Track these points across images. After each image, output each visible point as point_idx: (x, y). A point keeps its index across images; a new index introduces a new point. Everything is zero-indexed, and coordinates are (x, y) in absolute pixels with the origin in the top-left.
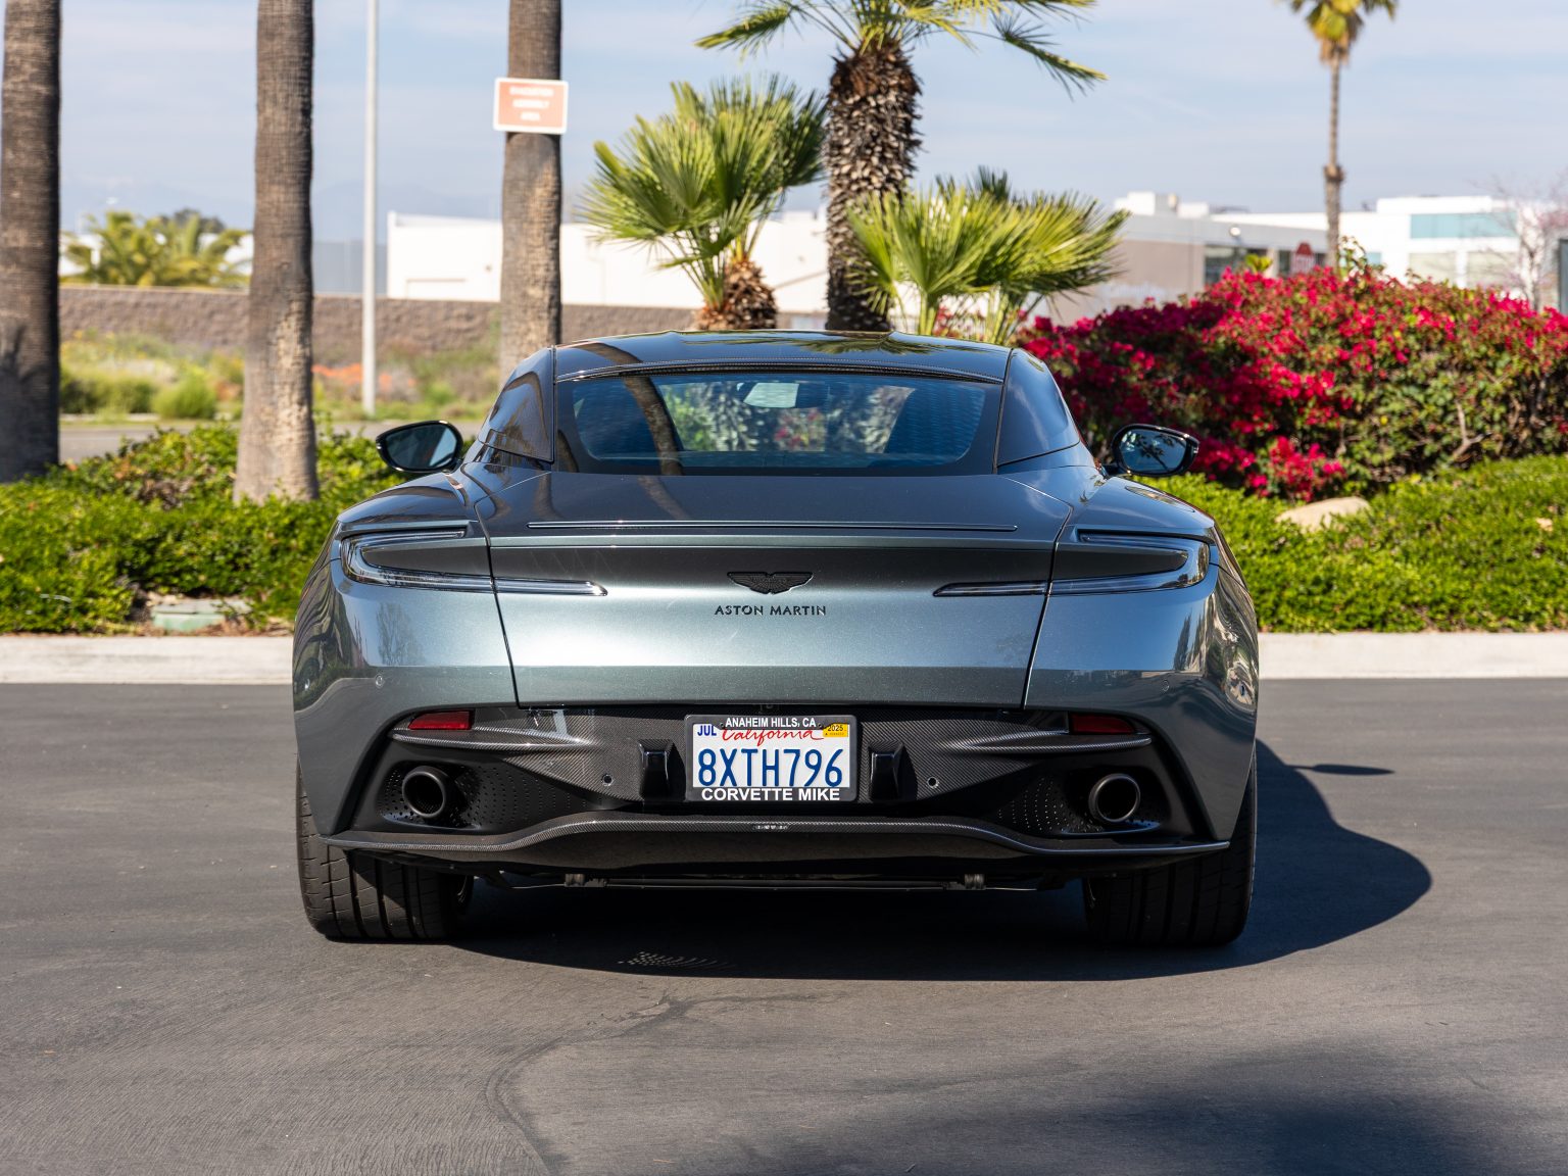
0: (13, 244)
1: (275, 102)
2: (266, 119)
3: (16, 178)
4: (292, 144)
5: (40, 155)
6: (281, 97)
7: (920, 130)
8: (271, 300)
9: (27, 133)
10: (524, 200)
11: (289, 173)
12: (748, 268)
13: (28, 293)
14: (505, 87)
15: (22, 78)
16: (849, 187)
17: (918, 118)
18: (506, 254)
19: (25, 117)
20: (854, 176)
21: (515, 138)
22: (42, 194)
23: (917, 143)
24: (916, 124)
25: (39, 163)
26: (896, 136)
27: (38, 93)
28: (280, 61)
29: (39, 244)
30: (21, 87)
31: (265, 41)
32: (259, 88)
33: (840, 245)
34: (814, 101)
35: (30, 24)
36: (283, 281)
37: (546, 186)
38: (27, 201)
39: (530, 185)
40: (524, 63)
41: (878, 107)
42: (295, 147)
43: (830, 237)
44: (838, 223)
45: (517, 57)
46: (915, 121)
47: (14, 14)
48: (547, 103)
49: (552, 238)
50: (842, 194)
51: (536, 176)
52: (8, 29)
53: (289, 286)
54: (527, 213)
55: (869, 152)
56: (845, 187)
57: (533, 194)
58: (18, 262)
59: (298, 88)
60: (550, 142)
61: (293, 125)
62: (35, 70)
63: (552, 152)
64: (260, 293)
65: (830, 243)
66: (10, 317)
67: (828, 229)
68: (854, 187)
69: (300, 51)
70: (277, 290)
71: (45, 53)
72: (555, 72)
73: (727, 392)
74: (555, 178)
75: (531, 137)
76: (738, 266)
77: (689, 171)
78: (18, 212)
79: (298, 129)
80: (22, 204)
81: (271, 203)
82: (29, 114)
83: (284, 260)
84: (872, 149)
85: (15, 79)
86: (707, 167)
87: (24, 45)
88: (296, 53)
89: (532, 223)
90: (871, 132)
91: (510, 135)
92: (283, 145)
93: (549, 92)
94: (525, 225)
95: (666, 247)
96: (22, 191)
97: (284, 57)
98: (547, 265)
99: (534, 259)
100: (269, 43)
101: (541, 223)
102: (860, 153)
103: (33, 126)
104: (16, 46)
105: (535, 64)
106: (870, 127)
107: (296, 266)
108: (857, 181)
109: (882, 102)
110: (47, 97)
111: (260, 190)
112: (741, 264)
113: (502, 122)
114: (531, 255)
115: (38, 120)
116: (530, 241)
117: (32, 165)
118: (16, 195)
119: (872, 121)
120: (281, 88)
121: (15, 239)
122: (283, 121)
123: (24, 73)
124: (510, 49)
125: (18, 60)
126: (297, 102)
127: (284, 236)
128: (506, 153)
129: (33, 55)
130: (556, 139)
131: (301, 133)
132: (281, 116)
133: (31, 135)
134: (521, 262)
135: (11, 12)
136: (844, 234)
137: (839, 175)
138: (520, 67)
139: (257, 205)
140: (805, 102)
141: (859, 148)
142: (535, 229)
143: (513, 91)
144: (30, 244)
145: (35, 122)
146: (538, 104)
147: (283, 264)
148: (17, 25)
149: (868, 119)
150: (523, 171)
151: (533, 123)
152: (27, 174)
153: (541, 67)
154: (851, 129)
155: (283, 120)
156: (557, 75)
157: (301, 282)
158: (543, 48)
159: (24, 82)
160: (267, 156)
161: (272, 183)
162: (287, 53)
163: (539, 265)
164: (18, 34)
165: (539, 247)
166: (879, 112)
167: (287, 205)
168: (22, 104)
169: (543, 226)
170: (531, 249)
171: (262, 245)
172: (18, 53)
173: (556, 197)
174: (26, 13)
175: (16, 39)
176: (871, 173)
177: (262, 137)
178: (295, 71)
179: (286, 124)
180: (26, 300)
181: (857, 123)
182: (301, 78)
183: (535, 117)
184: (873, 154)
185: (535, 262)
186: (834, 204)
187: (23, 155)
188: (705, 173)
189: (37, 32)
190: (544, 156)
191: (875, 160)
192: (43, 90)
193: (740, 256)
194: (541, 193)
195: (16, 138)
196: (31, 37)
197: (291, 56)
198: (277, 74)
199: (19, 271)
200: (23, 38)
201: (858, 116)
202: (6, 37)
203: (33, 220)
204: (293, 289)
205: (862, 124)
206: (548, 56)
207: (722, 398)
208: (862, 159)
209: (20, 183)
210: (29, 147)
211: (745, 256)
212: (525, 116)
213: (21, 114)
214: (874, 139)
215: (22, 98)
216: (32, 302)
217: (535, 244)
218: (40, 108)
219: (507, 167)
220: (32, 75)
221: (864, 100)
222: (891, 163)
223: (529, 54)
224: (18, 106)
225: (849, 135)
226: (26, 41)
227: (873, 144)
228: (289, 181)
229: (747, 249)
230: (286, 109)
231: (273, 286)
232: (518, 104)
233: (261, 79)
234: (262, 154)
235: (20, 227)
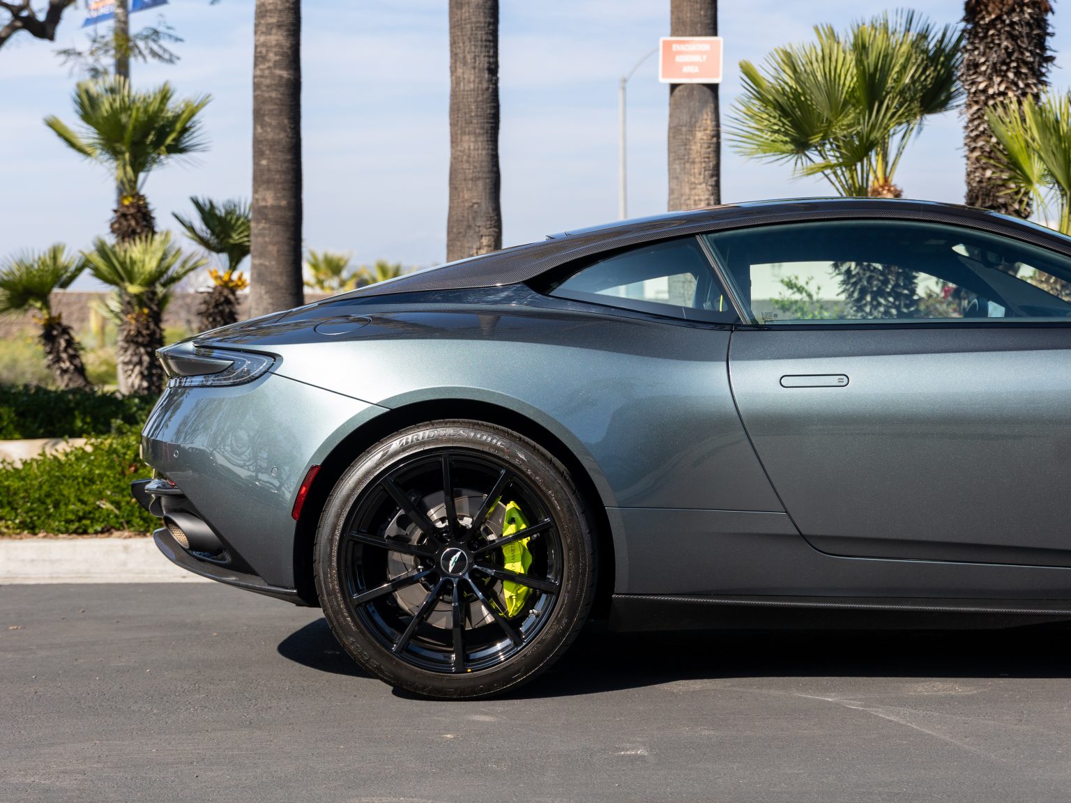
0: (263, 204)
1: (465, 63)
2: (458, 78)
3: (264, 148)
4: (480, 99)
5: (283, 129)
6: (469, 57)
7: (1053, 48)
8: (464, 236)
9: (271, 110)
10: (686, 143)
11: (478, 125)
12: (889, 190)
13: (274, 244)
14: (667, 45)
15: (267, 65)
16: (986, 104)
17: (1052, 35)
18: (671, 192)
19: (270, 97)
20: (991, 91)
21: (677, 91)
22: (285, 161)
23: (1051, 59)
24: (1049, 42)
25: (282, 135)
26: (1031, 52)
27: (281, 77)
28: (469, 26)
29: (284, 203)
30: (267, 72)
31: (454, 10)
32: (451, 51)
33: (978, 160)
34: (949, 34)
35: (274, 20)
36: (474, 219)
37: (705, 130)
38: (273, 167)
39: (692, 130)
40: (684, 23)
41: (1012, 24)
42: (482, 101)
43: (967, 153)
44: (975, 139)
45: (678, 18)
46: (1048, 38)
47: (261, 12)
48: (705, 57)
49: (712, 176)
50: (978, 110)
51: (696, 122)
52: (256, 25)
53: (478, 224)
54: (689, 154)
55: (1004, 68)
56: (981, 103)
57: (694, 138)
58: (267, 219)
59: (484, 49)
60: (708, 92)
61: (480, 82)
62: (278, 58)
63: (711, 99)
64: (455, 230)
65: (968, 158)
66: (261, 265)
67: (966, 144)
68: (991, 102)
69: (485, 17)
70: (469, 227)
71: (286, 43)
72: (713, 29)
73: (872, 292)
74: (714, 123)
75: (691, 87)
76: (880, 189)
77: (832, 82)
78: (265, 177)
79: (485, 85)
80: (269, 170)
81: (463, 151)
82: (274, 95)
83: (474, 201)
84: (1008, 64)
85: (262, 67)
86: (849, 78)
87: (268, 37)
88: (482, 19)
89: (693, 163)
90: (1006, 48)
91: (674, 87)
92: (472, 100)
93: (707, 47)
94: (688, 165)
95: (810, 159)
96: (269, 159)
97: (471, 23)
98: (708, 199)
99: (696, 195)
100: (459, 12)
101: (701, 163)
102: (995, 70)
103: (277, 104)
104: (262, 38)
105: (693, 24)
106: (1005, 43)
107: (486, 206)
108: (993, 97)
109: (1016, 19)
110: (289, 80)
111: (454, 142)
112: (883, 187)
113: (665, 76)
114: (693, 192)
115: (280, 99)
116: (693, 179)
117: (276, 137)
118: (264, 162)
119: (1007, 38)
120: (470, 50)
121: (264, 199)
122: (473, 80)
123: (269, 61)
124: (672, 12)
125: (264, 50)
126: (483, 62)
127: (475, 180)
128: (670, 104)
129: (276, 45)
130: (714, 88)
131: (487, 89)
132: (470, 75)
133: (276, 112)
134: (684, 198)
135: (258, 11)
136: (981, 148)
137: (975, 93)
138: (680, 27)
139: (452, 154)
140: (939, 36)
141: (995, 64)
142: (697, 169)
143: (675, 47)
144: (275, 203)
145: (278, 102)
146: (697, 58)
147: (474, 203)
148: (263, 22)
149: (1003, 37)
150: (685, 118)
151: (693, 75)
152: (273, 144)
153: (699, 25)
154: (987, 47)
155: (472, 78)
156: (714, 32)
157: (491, 219)
158: (701, 9)
159: (269, 68)
160: (458, 110)
161: (463, 133)
162: (474, 19)
163: (700, 200)
164: (264, 29)
165: (700, 184)
166: (1014, 29)
167: (476, 152)
168: (268, 86)
169: (704, 165)
170: (693, 186)
171: (456, 188)
172: (264, 45)
173: (715, 140)
174: (270, 11)
175: (263, 33)
176: (1007, 88)
177: (454, 95)
178: (481, 34)
179: (474, 82)
180: (273, 249)
181: (992, 42)
182: (486, 41)
183: (695, 69)
184: (1008, 70)
185: (697, 198)
186: (972, 121)
187: (269, 130)
188: (847, 83)
189: (279, 26)
190: (704, 104)
191: (1011, 75)
192: (285, 74)
193: (881, 181)
194: (702, 134)
195: (263, 115)
196: (274, 31)
197: (478, 22)
198: (466, 38)
199: (267, 226)
200: (268, 33)
201: (993, 35)
202: (256, 33)
203: (278, 183)
204: (482, 224)
205: (997, 42)
206: (705, 16)
207: (868, 298)
208: (998, 76)
209: (268, 152)
210: (274, 123)
211: (886, 179)
212: (686, 69)
213: (267, 95)
214: (1009, 55)
215: (268, 81)
216: (278, 251)
217: (697, 181)
218: (282, 89)
219: (671, 116)
220: (275, 62)
221: (999, 18)
222: (1027, 79)
223: (689, 15)
224: (264, 88)
225: (984, 54)
226: (270, 34)
227: (1008, 60)
228: (478, 131)
229: (887, 174)
230: (474, 68)
231: (465, 223)
232: (679, 59)
233: (453, 43)
234: (455, 109)
235: (268, 189)
